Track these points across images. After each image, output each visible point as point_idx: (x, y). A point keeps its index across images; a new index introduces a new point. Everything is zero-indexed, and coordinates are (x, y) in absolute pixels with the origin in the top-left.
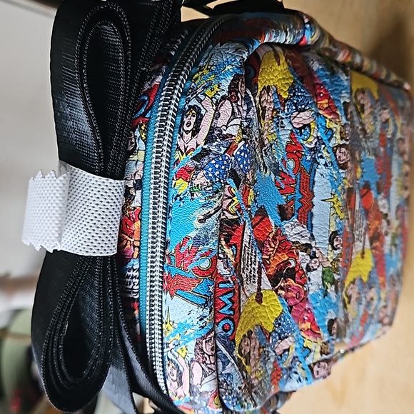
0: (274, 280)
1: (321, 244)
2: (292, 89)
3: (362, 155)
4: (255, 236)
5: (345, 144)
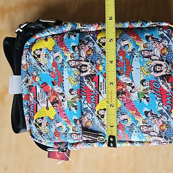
0: (53, 104)
1: (67, 93)
2: (54, 47)
3: (103, 61)
4: (44, 90)
5: (73, 60)
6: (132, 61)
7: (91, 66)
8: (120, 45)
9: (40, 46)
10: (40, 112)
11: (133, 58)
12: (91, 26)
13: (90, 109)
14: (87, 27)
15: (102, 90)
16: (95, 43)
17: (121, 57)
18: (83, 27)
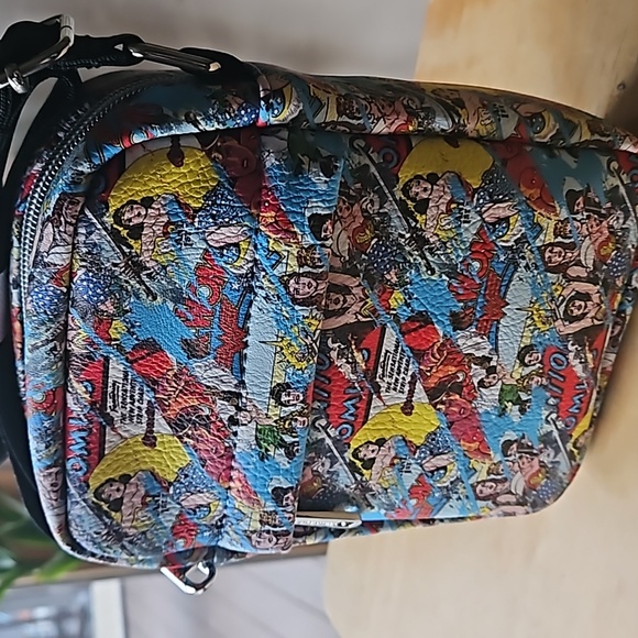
0: (177, 425)
1: (257, 395)
2: (211, 195)
3: (408, 275)
4: (139, 372)
5: (309, 272)
6: (510, 281)
7: (363, 290)
8: (481, 216)
9: (145, 185)
10: (118, 455)
11: (516, 270)
12: (378, 120)
13: (331, 444)
14: (361, 121)
15: (386, 379)
16: (389, 195)
17: (477, 265)
18: (346, 119)
